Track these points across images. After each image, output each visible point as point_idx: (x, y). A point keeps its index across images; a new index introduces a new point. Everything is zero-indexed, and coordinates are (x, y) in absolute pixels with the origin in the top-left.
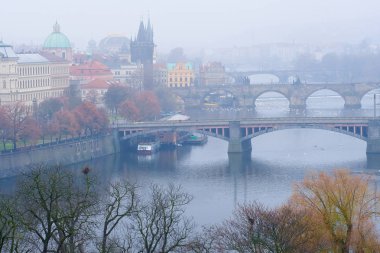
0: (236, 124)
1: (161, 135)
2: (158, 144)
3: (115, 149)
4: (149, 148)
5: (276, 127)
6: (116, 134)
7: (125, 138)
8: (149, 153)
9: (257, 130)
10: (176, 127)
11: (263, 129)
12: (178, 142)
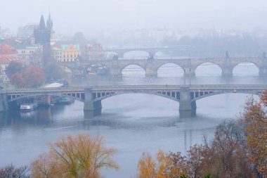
0: (89, 90)
1: (39, 98)
2: (36, 104)
3: (5, 108)
4: (29, 107)
5: (116, 92)
6: (5, 97)
7: (12, 100)
8: (29, 111)
9: (103, 94)
10: (48, 92)
11: (108, 94)
12: (51, 102)
